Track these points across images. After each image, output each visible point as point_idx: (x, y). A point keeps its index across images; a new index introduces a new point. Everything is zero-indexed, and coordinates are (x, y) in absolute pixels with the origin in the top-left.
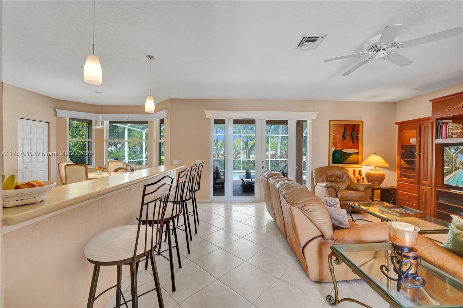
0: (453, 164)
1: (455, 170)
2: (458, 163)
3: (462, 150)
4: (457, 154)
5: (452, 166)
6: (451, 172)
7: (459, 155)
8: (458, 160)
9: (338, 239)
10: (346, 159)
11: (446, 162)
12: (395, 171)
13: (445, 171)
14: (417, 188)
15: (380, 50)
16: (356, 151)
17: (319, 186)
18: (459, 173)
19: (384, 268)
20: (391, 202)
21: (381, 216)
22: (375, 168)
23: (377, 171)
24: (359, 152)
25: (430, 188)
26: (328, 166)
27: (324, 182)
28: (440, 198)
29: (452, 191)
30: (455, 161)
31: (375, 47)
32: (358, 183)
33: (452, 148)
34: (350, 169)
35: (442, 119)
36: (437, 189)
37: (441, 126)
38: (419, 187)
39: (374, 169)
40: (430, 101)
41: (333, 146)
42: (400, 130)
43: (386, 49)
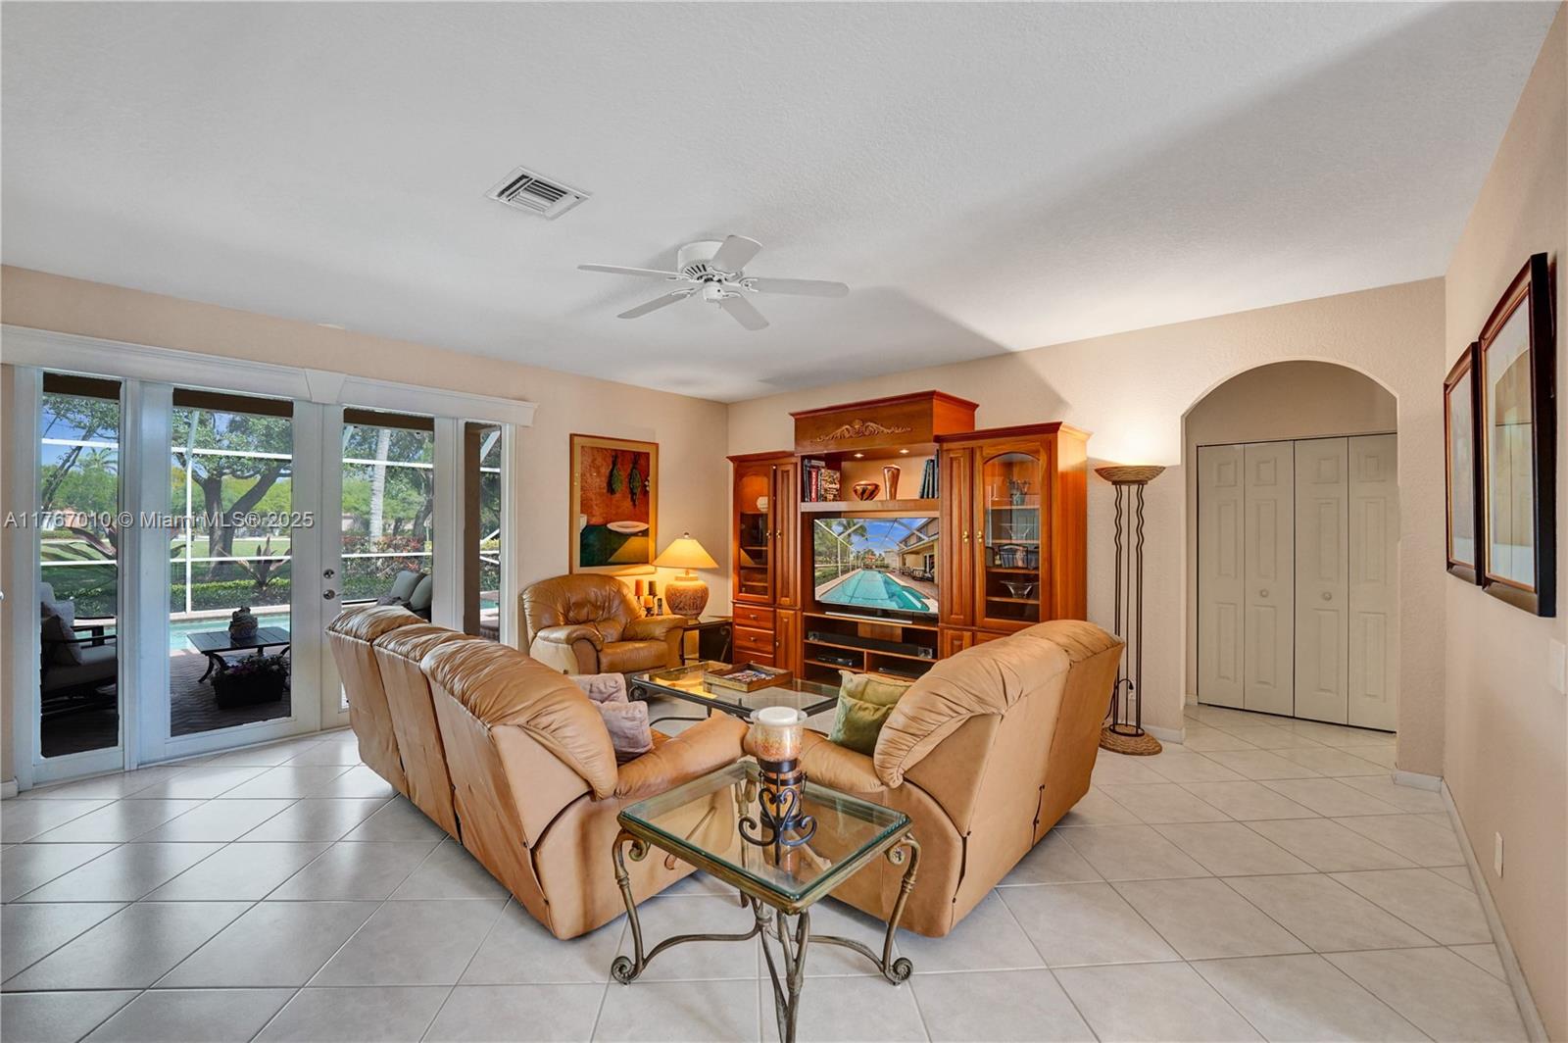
0: (839, 559)
1: (844, 572)
2: (851, 556)
3: (861, 527)
4: (849, 535)
5: (837, 562)
6: (835, 575)
7: (855, 539)
8: (852, 548)
9: (631, 788)
10: (616, 550)
11: (820, 554)
12: (727, 577)
13: (817, 574)
14: (771, 615)
15: (712, 280)
16: (642, 526)
17: (545, 639)
18: (857, 578)
19: (746, 825)
20: (722, 659)
21: (706, 699)
22: (687, 573)
23: (692, 579)
24: (647, 529)
25: (792, 612)
26: (567, 573)
27: (559, 625)
28: (810, 633)
29: (830, 615)
30: (845, 552)
31: (702, 269)
32: (650, 618)
33: (834, 522)
34: (629, 578)
35: (810, 457)
36: (805, 614)
37: (810, 473)
38: (775, 611)
39: (684, 575)
40: (792, 415)
41: (582, 512)
42: (739, 476)
43: (724, 281)
